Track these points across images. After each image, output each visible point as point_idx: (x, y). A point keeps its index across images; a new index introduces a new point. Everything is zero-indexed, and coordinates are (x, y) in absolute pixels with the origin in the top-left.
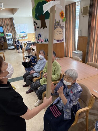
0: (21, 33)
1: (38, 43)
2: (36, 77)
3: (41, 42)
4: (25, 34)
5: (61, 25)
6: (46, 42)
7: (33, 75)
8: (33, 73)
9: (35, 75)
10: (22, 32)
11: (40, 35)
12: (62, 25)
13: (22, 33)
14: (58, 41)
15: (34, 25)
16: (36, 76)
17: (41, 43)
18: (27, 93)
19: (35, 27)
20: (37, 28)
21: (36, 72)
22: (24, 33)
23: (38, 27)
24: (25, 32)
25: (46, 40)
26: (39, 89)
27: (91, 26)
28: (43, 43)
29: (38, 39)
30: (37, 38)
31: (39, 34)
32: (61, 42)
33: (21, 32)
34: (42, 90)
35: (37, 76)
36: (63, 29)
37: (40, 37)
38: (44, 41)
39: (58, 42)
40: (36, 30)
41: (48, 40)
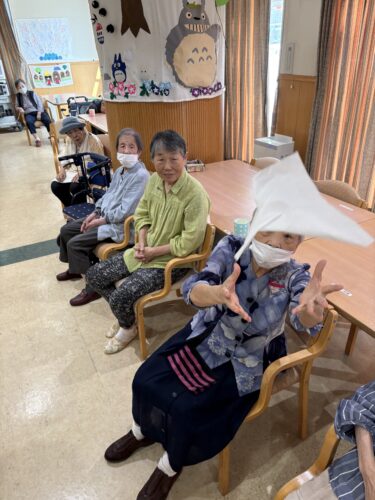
0: (41, 58)
1: (114, 100)
2: (109, 240)
3: (126, 96)
4: (61, 66)
5: (207, 22)
6: (148, 95)
7: (96, 234)
8: (97, 225)
9: (103, 231)
10: (49, 57)
11: (119, 65)
12: (212, 22)
13: (47, 61)
14: (196, 92)
15: (94, 19)
16: (107, 236)
17: (125, 100)
18: (75, 303)
19: (99, 28)
20: (104, 30)
21: (108, 222)
22: (55, 61)
23: (110, 29)
24: (61, 58)
25: (148, 86)
26: (121, 286)
27: (332, 29)
28: (136, 97)
29: (115, 83)
30: (110, 78)
31: (116, 61)
32: (207, 96)
33: (43, 56)
34: (134, 290)
35: (113, 238)
36: (215, 41)
37: (120, 72)
38: (139, 91)
39: (196, 96)
40: (102, 42)
41: (153, 86)
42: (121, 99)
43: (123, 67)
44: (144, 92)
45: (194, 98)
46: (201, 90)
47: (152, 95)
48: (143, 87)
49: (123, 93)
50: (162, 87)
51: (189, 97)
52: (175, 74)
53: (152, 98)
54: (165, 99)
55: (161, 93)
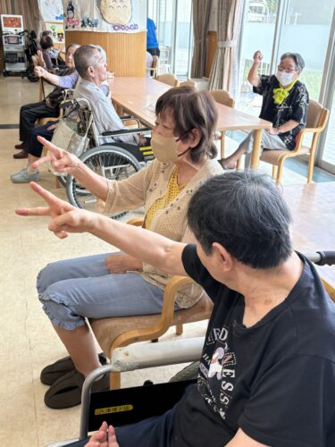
0: (57, 18)
3: (73, 27)
6: (85, 26)
11: (71, 7)
14: (116, 28)
17: (73, 30)
25: (86, 21)
28: (79, 28)
29: (68, 19)
30: (65, 16)
31: (69, 5)
32: (125, 31)
37: (71, 12)
38: (81, 24)
39: (116, 30)
41: (88, 21)
42: (70, 29)
43: (72, 9)
44: (83, 25)
45: (114, 31)
46: (121, 27)
47: (88, 27)
48: (83, 22)
49: (72, 25)
50: (94, 22)
51: (111, 30)
52: (101, 14)
53: (88, 29)
54: (95, 30)
55: (92, 26)
